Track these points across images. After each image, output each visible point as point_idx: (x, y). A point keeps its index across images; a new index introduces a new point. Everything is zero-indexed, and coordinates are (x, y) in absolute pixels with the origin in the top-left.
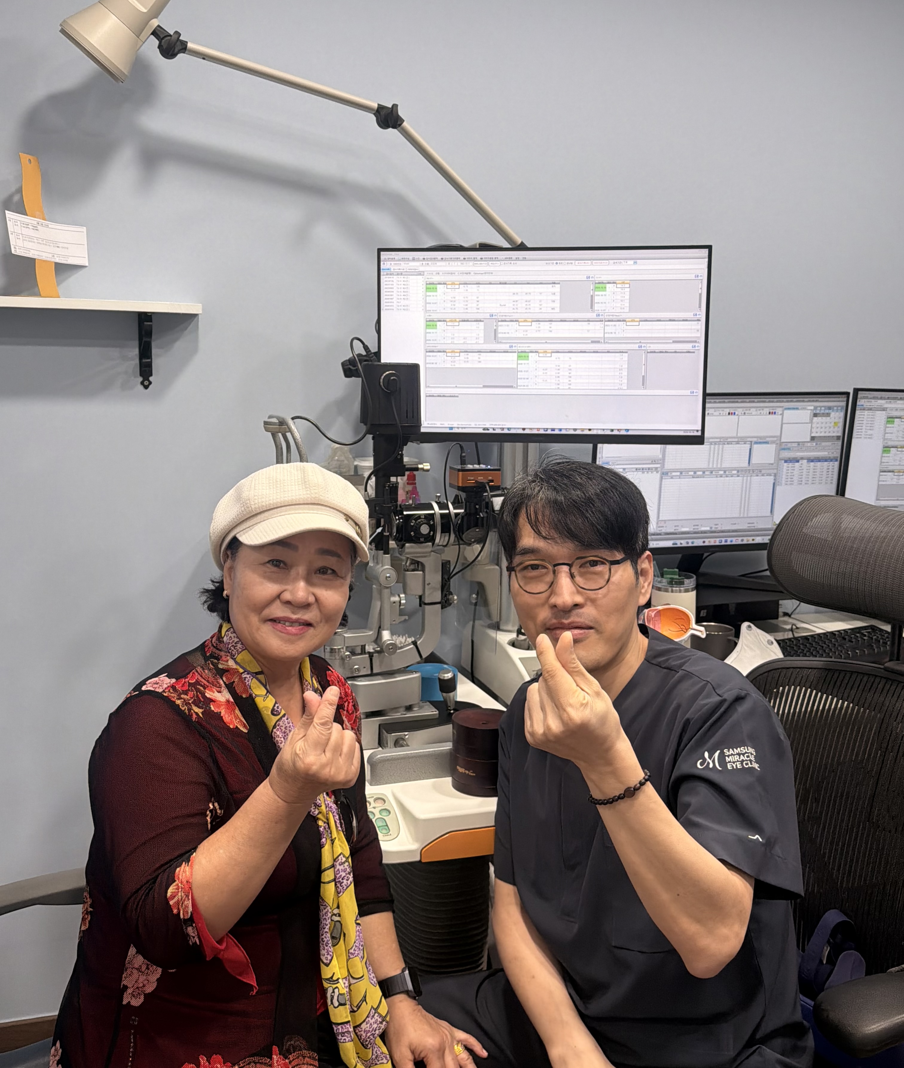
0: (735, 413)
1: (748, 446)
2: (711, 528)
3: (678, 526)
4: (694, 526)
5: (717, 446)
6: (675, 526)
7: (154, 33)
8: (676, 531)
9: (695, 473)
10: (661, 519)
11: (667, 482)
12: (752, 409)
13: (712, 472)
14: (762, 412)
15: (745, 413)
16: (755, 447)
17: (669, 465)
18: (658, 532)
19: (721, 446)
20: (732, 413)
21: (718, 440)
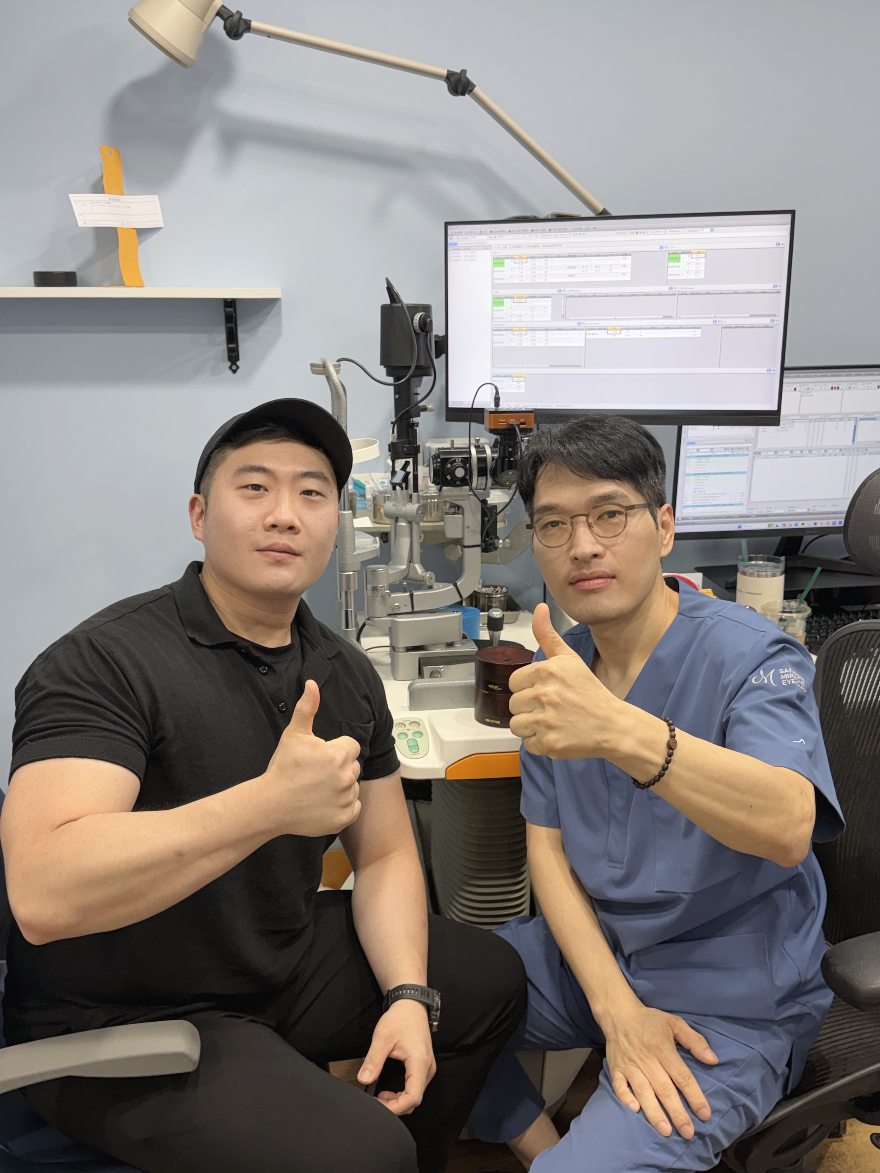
0: (838, 388)
1: (852, 423)
2: (809, 510)
3: (771, 508)
4: (789, 507)
5: (817, 423)
6: (768, 508)
7: (218, 14)
8: (769, 513)
9: (792, 452)
10: (752, 500)
11: (759, 462)
12: (858, 383)
13: (810, 451)
14: (870, 386)
15: (850, 388)
16: (861, 424)
17: (761, 446)
18: (748, 514)
19: (821, 423)
20: (835, 388)
21: (819, 417)
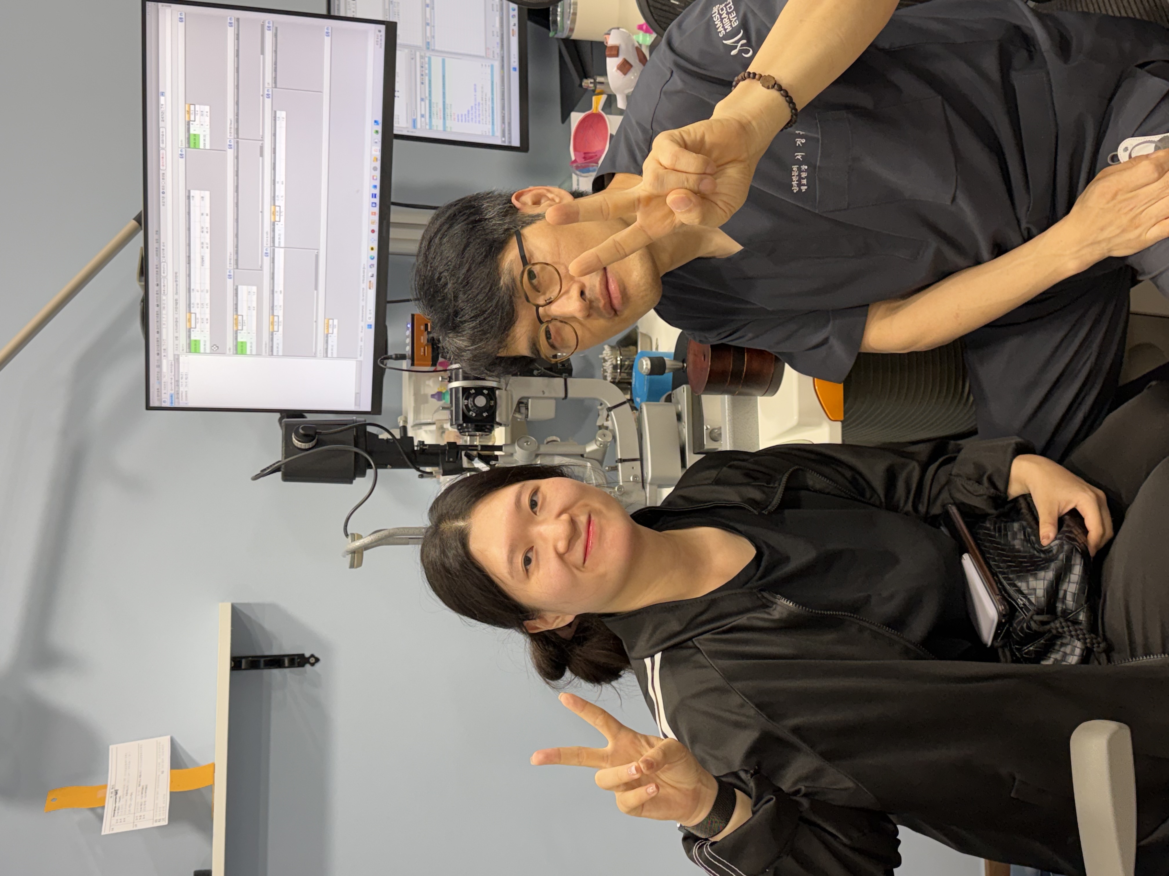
3: (493, 32)
4: (493, 10)
6: (493, 36)
8: (499, 34)
9: (427, 6)
10: (483, 54)
11: (438, 44)
17: (419, 42)
18: (499, 58)
